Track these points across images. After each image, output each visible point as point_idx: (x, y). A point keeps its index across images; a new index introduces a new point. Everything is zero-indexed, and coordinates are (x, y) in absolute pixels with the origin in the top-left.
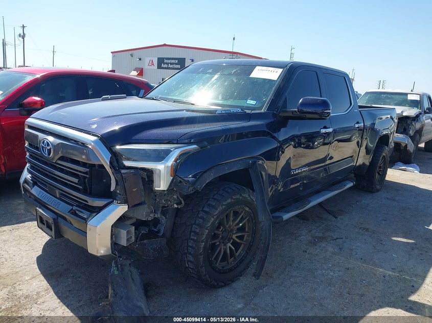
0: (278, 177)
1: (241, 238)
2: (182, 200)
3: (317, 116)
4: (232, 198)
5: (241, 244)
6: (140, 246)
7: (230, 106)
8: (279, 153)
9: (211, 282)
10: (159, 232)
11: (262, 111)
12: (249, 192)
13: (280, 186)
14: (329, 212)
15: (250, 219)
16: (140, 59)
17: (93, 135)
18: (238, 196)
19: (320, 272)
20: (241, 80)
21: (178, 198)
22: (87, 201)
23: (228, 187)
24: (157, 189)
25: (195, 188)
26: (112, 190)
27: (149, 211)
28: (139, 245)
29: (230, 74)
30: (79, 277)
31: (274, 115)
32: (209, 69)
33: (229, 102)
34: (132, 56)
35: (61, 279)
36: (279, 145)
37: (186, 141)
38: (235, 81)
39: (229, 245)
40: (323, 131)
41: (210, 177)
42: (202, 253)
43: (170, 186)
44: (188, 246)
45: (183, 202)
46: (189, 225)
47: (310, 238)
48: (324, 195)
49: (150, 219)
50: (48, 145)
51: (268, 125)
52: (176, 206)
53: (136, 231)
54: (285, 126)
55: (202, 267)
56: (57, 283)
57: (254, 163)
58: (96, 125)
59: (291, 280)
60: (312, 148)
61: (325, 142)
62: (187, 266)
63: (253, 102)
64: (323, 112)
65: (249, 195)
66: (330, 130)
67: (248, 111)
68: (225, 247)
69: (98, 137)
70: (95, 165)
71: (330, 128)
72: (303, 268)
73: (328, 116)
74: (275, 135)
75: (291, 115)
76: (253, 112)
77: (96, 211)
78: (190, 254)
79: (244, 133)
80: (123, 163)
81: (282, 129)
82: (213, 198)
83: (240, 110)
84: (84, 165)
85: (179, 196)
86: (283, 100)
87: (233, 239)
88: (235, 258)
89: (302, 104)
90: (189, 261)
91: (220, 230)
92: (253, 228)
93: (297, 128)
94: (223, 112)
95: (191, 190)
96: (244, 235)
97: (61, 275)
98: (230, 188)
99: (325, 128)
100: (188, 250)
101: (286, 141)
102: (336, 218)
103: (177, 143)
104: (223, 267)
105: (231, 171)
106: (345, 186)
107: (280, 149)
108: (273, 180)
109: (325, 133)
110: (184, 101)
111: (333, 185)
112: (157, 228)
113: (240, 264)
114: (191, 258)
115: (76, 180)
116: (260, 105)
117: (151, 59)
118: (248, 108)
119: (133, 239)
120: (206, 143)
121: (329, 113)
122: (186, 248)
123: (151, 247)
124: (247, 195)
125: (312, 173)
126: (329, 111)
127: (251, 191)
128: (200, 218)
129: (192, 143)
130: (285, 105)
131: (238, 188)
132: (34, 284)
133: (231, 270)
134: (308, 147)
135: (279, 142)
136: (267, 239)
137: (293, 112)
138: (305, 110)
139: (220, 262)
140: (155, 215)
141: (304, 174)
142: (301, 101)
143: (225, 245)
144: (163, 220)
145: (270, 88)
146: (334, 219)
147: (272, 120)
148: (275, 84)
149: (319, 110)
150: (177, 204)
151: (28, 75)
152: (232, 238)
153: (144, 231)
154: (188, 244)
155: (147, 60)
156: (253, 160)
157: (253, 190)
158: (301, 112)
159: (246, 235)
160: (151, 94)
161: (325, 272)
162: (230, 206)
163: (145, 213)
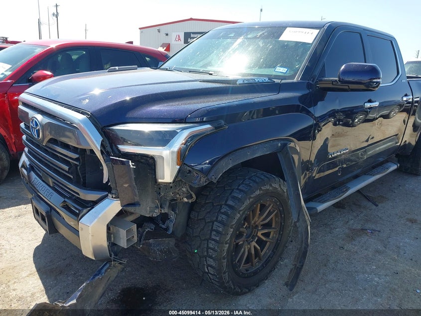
0: (313, 162)
1: (267, 235)
2: (192, 193)
3: (362, 87)
4: (261, 189)
5: (266, 242)
6: (145, 246)
7: (254, 75)
8: (314, 131)
9: (235, 289)
10: (167, 229)
11: (295, 80)
12: (280, 182)
13: (315, 172)
14: (367, 198)
15: (279, 212)
16: (167, 35)
17: (83, 113)
18: (268, 187)
19: (361, 276)
20: (268, 44)
21: (187, 190)
22: (78, 194)
23: (255, 175)
24: (160, 181)
25: (208, 179)
26: (104, 182)
27: (153, 206)
28: (143, 244)
29: (255, 38)
30: (81, 276)
31: (309, 86)
32: (231, 33)
33: (254, 71)
34: (159, 32)
35: (61, 277)
36: (315, 122)
37: (197, 120)
38: (261, 45)
39: (254, 243)
40: (368, 105)
41: (227, 164)
42: (225, 257)
43: (176, 177)
44: (208, 248)
45: (194, 196)
46: (209, 222)
47: (347, 231)
48: (364, 181)
49: (155, 215)
50: (37, 125)
51: (301, 99)
52: (185, 200)
53: (140, 229)
54: (322, 99)
55: (225, 273)
56: (56, 282)
57: (284, 146)
58: (87, 101)
59: (327, 285)
60: (352, 125)
61: (368, 118)
62: (207, 271)
63: (283, 70)
64: (371, 82)
65: (280, 185)
66: (376, 104)
67: (277, 81)
68: (249, 246)
69: (88, 115)
70: (85, 149)
71: (375, 101)
72: (340, 269)
73: (377, 87)
74: (311, 109)
75: (331, 86)
76: (283, 81)
77: (89, 205)
78: (211, 257)
79: (271, 109)
80: (117, 148)
81: (319, 103)
82: (237, 189)
83: (267, 80)
84: (75, 150)
85: (189, 189)
86: (320, 67)
87: (259, 237)
88: (260, 259)
89: (345, 72)
90: (208, 266)
91: (245, 227)
92: (281, 223)
93: (338, 101)
94: (246, 82)
95: (203, 181)
96: (270, 232)
97: (61, 272)
98: (258, 177)
99: (370, 101)
100: (208, 252)
101: (324, 118)
102: (377, 205)
103: (186, 123)
104: (247, 270)
105: (255, 157)
106: (388, 169)
107: (316, 127)
108: (306, 166)
109: (369, 108)
110: (201, 71)
111: (374, 168)
112: (166, 225)
113: (266, 265)
114: (211, 262)
115: (66, 168)
116: (292, 73)
117: (178, 34)
118: (277, 77)
119: (136, 239)
120: (223, 122)
121: (378, 83)
122: (205, 249)
123: (158, 248)
124: (277, 185)
125: (352, 156)
126: (378, 80)
127: (281, 180)
128: (223, 213)
129: (205, 122)
130: (323, 73)
131: (267, 177)
132: (31, 282)
133: (255, 273)
134: (347, 125)
135: (315, 118)
136: (304, 245)
137: (333, 82)
138: (347, 79)
139: (244, 264)
140: (161, 210)
141: (343, 157)
142: (343, 67)
143: (249, 244)
144: (172, 215)
145: (304, 54)
146: (374, 207)
147: (307, 92)
148: (310, 47)
149: (365, 79)
150: (187, 198)
151: (38, 47)
152: (257, 235)
153: (149, 228)
154: (208, 245)
155: (173, 36)
156: (282, 142)
157: (284, 180)
158: (342, 81)
159: (272, 231)
160: (166, 65)
161: (369, 277)
162: (258, 198)
163: (148, 208)
